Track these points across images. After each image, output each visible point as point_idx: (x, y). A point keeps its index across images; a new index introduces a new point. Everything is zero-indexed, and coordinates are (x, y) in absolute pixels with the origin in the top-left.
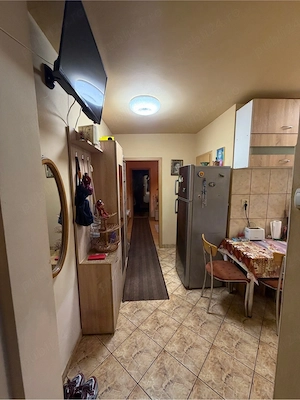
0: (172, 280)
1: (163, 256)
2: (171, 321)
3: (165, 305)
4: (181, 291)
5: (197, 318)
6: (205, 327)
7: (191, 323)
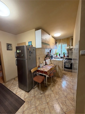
0: (21, 93)
1: (9, 86)
2: (32, 109)
3: (25, 106)
4: (27, 95)
5: (38, 99)
6: (42, 100)
7: (38, 102)
